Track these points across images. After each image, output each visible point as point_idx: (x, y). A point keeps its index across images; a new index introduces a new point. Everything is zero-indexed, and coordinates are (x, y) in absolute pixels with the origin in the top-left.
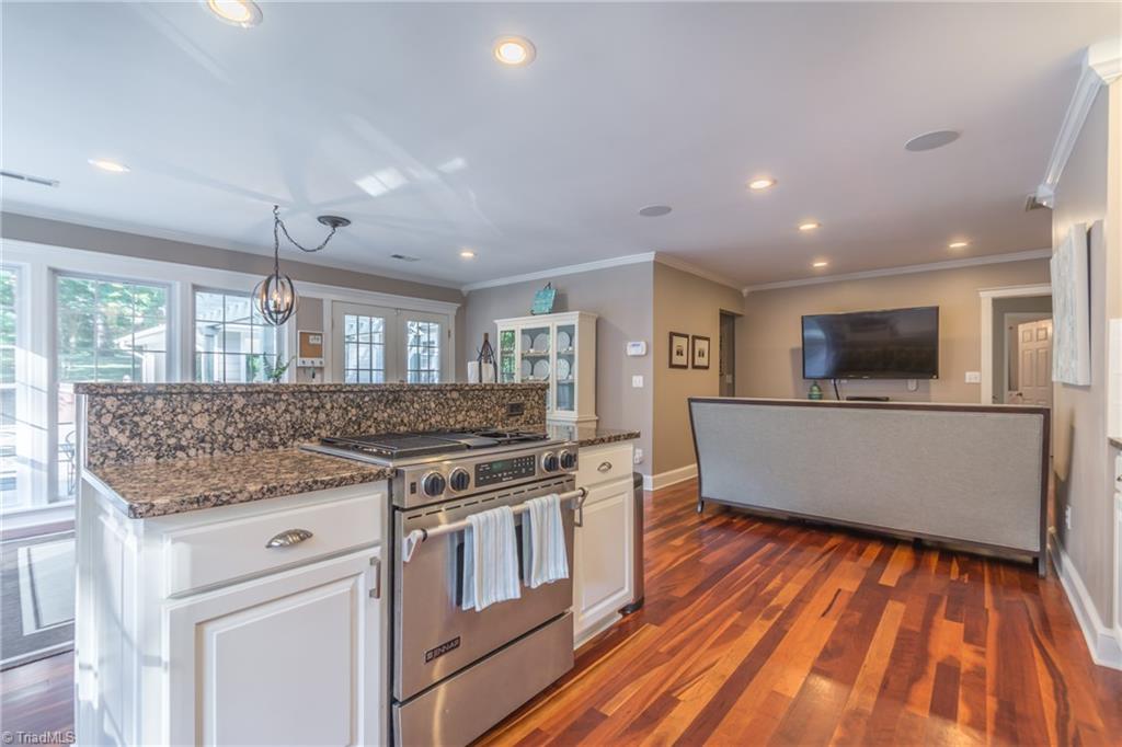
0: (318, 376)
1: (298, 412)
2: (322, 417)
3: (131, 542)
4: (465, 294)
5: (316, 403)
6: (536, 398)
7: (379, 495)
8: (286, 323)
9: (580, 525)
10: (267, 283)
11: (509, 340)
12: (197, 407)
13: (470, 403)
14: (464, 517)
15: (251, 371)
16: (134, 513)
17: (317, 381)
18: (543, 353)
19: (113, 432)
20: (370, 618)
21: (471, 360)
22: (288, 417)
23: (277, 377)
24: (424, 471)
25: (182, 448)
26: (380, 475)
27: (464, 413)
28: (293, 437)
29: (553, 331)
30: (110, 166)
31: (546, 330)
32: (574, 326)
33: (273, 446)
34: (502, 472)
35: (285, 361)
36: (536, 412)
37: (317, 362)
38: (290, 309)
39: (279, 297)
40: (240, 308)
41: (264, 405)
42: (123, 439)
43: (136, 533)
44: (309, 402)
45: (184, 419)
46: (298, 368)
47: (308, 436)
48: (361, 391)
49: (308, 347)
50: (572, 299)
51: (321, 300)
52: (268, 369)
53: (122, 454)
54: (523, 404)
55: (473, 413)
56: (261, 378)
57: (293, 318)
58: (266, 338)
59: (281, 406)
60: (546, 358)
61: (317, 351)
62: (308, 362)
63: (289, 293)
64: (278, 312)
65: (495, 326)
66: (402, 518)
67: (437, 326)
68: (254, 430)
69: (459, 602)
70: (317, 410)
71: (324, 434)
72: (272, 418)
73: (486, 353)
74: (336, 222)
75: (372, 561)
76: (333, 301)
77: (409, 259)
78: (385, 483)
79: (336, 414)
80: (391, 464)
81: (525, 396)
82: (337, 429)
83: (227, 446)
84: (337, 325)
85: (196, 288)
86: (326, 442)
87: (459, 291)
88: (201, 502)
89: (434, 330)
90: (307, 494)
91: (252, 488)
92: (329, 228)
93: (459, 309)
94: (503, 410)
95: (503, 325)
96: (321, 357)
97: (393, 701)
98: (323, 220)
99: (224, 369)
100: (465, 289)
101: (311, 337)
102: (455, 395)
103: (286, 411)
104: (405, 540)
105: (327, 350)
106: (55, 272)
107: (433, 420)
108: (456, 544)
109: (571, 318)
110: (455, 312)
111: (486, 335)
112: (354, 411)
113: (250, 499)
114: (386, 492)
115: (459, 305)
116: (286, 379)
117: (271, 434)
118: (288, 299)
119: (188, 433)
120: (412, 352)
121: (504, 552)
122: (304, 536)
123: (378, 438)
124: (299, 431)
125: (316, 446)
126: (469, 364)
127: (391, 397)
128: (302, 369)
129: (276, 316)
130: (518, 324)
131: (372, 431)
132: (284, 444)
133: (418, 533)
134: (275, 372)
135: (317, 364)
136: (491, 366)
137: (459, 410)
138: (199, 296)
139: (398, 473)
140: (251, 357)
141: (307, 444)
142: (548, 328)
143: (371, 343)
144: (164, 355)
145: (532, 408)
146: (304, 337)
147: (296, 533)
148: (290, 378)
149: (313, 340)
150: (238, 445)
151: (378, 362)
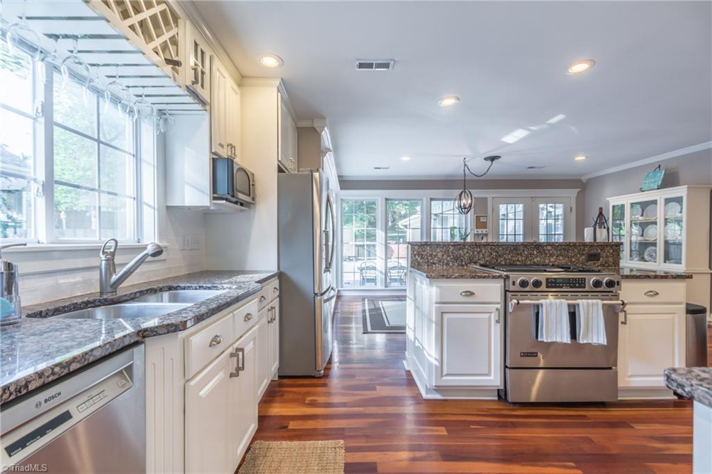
0: (485, 238)
1: (471, 253)
2: (481, 256)
3: (425, 287)
4: (584, 182)
5: (479, 250)
6: (611, 251)
7: (499, 285)
8: (469, 213)
9: (624, 323)
10: (461, 195)
11: (619, 211)
12: (438, 250)
13: (559, 252)
14: (539, 300)
15: (452, 236)
16: (427, 277)
17: (484, 240)
18: (653, 219)
19: (417, 257)
20: (496, 331)
21: (587, 227)
22: (468, 254)
23: (465, 239)
24: (520, 277)
25: (434, 264)
26: (500, 277)
27: (555, 257)
28: (470, 263)
29: (661, 203)
30: (405, 159)
31: (655, 202)
32: (682, 197)
33: (463, 266)
34: (563, 284)
35: (469, 231)
36: (611, 259)
37: (484, 231)
38: (470, 206)
39: (466, 201)
40: (448, 205)
41: (460, 250)
42: (419, 259)
43: (427, 284)
44: (476, 249)
45: (434, 253)
46: (475, 234)
47: (475, 263)
48: (498, 245)
49: (480, 224)
50: (683, 175)
51: (486, 198)
52: (461, 236)
53: (419, 264)
54: (599, 254)
55: (561, 258)
56: (457, 239)
57: (472, 210)
58: (460, 220)
59: (466, 251)
60: (655, 223)
61: (484, 225)
62: (480, 231)
63: (470, 198)
64: (465, 208)
65: (608, 202)
66: (509, 294)
67: (561, 205)
68: (456, 259)
69: (537, 337)
70: (479, 253)
71: (482, 262)
72: (462, 254)
73: (601, 220)
74: (493, 159)
75: (497, 309)
76: (493, 198)
77: (538, 167)
78: (503, 280)
79: (487, 254)
80: (505, 273)
81: (601, 250)
82: (487, 261)
83: (447, 264)
84: (496, 211)
85: (432, 199)
86: (482, 265)
87: (580, 180)
88: (443, 276)
89: (559, 208)
90: (473, 279)
91: (457, 275)
92: (489, 162)
93: (579, 193)
94: (583, 257)
95: (614, 201)
96: (486, 228)
97: (506, 367)
98: (486, 159)
99: (441, 235)
100: (584, 179)
101: (481, 218)
102: (549, 248)
103: (467, 252)
104: (510, 304)
105: (489, 225)
106: (387, 199)
107: (535, 260)
108: (536, 311)
109: (681, 191)
110: (576, 195)
111: (601, 209)
112: (494, 254)
113: (456, 278)
114: (503, 284)
115: (579, 190)
116: (469, 240)
117: (462, 261)
118: (469, 202)
119: (436, 259)
120: (543, 223)
121: (561, 319)
122: (472, 294)
123: (506, 265)
124: (471, 261)
125: (478, 267)
126: (586, 229)
127: (512, 248)
128: (477, 235)
129: (464, 210)
130: (626, 200)
131: (503, 263)
132: (467, 266)
133: (515, 301)
134: (464, 237)
135: (484, 232)
136: (606, 230)
137: (551, 255)
138: (433, 203)
139: (508, 277)
140: (453, 229)
141: (475, 266)
142: (656, 201)
143: (515, 219)
144: (419, 230)
145: (607, 256)
146: (478, 218)
147: (470, 292)
148: (471, 239)
149: (482, 220)
150: (451, 265)
151: (520, 230)
